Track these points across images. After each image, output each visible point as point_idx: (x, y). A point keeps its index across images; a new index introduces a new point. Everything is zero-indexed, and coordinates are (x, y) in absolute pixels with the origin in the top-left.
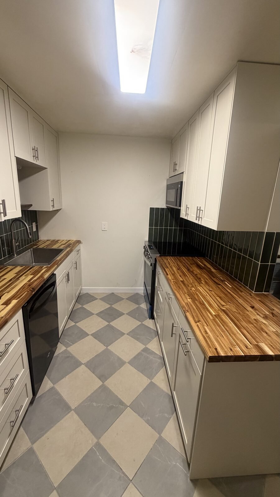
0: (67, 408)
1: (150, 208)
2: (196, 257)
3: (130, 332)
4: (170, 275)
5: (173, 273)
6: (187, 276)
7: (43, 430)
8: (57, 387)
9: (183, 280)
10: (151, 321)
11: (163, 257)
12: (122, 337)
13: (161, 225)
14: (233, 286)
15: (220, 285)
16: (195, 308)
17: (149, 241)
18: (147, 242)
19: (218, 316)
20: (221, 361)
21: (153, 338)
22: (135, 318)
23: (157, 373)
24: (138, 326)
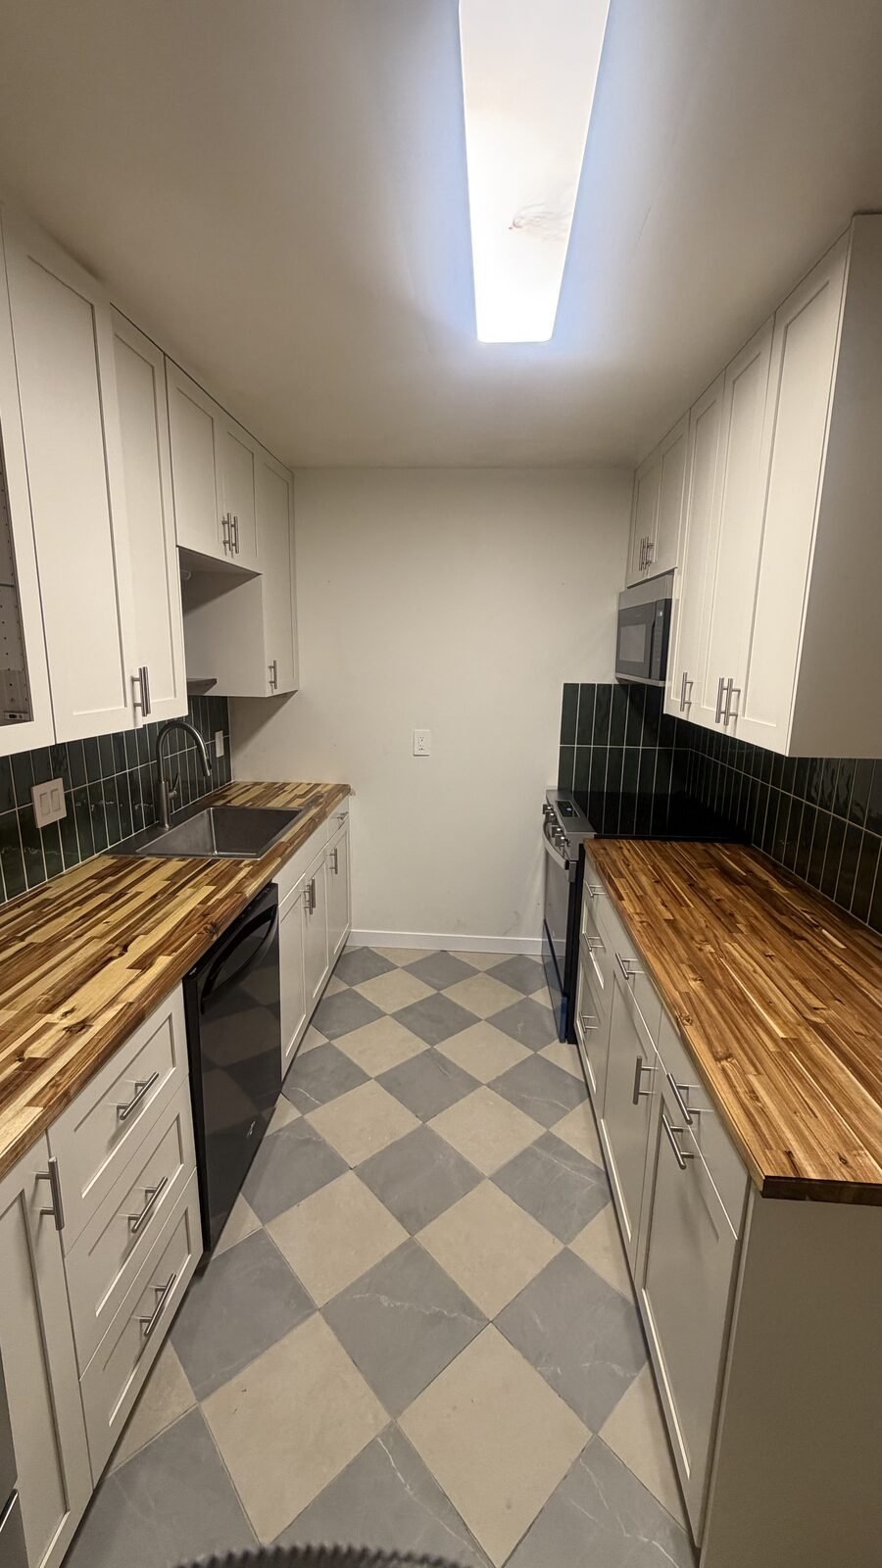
0: (302, 1304)
1: (565, 685)
2: (717, 844)
3: (498, 1079)
4: (631, 901)
5: (640, 893)
6: (688, 906)
7: (232, 1362)
8: (273, 1231)
9: (675, 919)
10: (566, 1047)
11: (605, 842)
12: (472, 1094)
13: (600, 738)
14: (850, 945)
15: (802, 938)
16: (714, 1011)
17: (560, 789)
18: (553, 791)
19: (795, 1043)
20: (807, 1198)
21: (573, 1107)
22: (514, 1037)
23: (584, 1223)
24: (523, 1062)
